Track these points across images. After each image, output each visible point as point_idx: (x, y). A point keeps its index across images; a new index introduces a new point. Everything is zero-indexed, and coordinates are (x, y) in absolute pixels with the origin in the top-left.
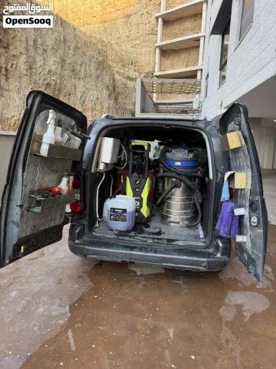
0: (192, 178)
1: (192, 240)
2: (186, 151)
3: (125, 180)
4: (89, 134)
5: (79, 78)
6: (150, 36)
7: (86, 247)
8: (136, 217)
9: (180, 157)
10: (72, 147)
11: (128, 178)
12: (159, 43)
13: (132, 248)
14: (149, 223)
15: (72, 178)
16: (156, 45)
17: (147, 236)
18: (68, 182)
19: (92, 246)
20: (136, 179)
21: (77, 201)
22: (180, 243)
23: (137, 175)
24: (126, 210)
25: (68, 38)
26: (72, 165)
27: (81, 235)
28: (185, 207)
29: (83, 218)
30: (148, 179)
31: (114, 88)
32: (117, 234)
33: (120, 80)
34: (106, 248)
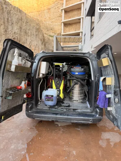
0: (83, 80)
1: (85, 109)
2: (80, 68)
3: (52, 82)
4: (34, 60)
5: (28, 36)
6: (59, 18)
7: (34, 114)
8: (58, 99)
9: (77, 70)
10: (26, 66)
11: (53, 80)
12: (63, 21)
13: (56, 114)
14: (64, 101)
15: (27, 81)
16: (62, 21)
17: (63, 108)
18: (25, 83)
19: (37, 114)
20: (57, 81)
21: (29, 92)
22: (79, 111)
23: (58, 79)
24: (53, 96)
25: (23, 18)
26: (27, 75)
27: (31, 108)
28: (81, 93)
29: (32, 100)
30: (63, 81)
31: (44, 40)
32: (49, 108)
33: (46, 36)
34: (44, 114)
